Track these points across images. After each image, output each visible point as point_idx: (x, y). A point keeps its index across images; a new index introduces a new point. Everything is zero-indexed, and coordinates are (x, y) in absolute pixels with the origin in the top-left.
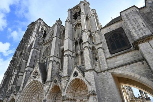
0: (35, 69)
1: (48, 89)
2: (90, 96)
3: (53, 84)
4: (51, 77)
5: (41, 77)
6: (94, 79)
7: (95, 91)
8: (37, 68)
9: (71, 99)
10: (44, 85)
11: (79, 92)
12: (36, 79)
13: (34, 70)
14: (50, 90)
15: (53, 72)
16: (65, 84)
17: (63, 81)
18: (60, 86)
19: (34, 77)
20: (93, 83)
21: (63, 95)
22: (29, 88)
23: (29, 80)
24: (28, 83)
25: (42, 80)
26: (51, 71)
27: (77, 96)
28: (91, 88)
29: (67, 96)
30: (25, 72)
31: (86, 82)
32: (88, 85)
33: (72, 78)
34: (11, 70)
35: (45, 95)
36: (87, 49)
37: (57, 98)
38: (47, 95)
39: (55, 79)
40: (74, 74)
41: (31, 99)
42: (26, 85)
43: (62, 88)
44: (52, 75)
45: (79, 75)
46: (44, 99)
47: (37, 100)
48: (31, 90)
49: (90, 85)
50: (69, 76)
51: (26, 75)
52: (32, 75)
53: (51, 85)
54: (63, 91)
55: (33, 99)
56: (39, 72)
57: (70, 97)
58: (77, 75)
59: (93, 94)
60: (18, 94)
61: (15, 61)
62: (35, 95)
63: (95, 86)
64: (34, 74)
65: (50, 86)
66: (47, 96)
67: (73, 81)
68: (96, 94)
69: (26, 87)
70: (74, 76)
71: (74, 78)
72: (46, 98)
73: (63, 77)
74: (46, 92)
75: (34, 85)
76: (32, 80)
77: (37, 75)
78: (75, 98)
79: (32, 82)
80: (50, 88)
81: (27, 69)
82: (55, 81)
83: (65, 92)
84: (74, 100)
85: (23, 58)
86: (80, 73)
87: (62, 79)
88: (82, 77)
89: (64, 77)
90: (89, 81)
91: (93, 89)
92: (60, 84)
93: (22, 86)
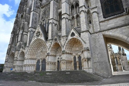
0: (37, 29)
1: (50, 45)
2: (84, 51)
3: (54, 42)
4: (52, 37)
5: (43, 36)
6: (88, 39)
7: (88, 48)
8: (39, 29)
9: (69, 53)
10: (46, 43)
11: (74, 48)
12: (39, 38)
13: (37, 31)
14: (52, 46)
15: (53, 32)
16: (64, 42)
17: (63, 40)
18: (60, 43)
19: (38, 36)
20: (87, 42)
21: (62, 50)
22: (34, 45)
23: (33, 39)
24: (33, 40)
25: (44, 38)
26: (51, 31)
27: (73, 51)
28: (86, 45)
29: (66, 51)
30: (29, 32)
31: (81, 40)
32: (83, 43)
33: (70, 37)
34: (16, 30)
35: (48, 49)
36: (84, 13)
37: (57, 52)
38: (50, 49)
39: (55, 38)
40: (71, 34)
41: (36, 53)
42: (32, 42)
43: (61, 45)
44: (52, 35)
45: (75, 36)
46: (48, 52)
47: (42, 53)
48: (36, 46)
49: (85, 43)
50: (67, 36)
51: (30, 34)
52: (35, 35)
53: (53, 43)
54: (62, 47)
55: (38, 52)
56: (41, 32)
57: (68, 52)
58: (74, 35)
59: (87, 50)
60: (26, 49)
61: (18, 23)
62: (39, 49)
63: (89, 44)
64: (37, 34)
65: (51, 43)
66: (50, 51)
67: (70, 40)
68: (89, 50)
69: (32, 44)
70: (71, 36)
71: (72, 37)
72: (49, 52)
73: (61, 36)
74: (49, 47)
75: (38, 42)
76: (36, 38)
77: (40, 34)
78: (72, 52)
79: (36, 40)
80: (52, 45)
81: (30, 30)
82: (56, 40)
83: (64, 48)
84: (71, 53)
85: (25, 20)
86: (76, 33)
87: (61, 38)
88: (78, 37)
89: (63, 37)
90: (84, 40)
91: (87, 46)
92: (60, 42)
93: (28, 42)
